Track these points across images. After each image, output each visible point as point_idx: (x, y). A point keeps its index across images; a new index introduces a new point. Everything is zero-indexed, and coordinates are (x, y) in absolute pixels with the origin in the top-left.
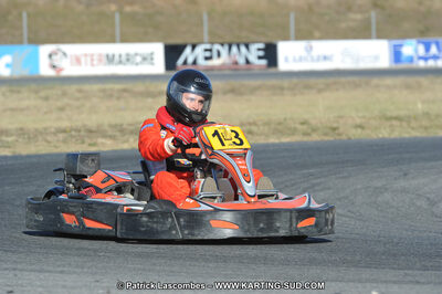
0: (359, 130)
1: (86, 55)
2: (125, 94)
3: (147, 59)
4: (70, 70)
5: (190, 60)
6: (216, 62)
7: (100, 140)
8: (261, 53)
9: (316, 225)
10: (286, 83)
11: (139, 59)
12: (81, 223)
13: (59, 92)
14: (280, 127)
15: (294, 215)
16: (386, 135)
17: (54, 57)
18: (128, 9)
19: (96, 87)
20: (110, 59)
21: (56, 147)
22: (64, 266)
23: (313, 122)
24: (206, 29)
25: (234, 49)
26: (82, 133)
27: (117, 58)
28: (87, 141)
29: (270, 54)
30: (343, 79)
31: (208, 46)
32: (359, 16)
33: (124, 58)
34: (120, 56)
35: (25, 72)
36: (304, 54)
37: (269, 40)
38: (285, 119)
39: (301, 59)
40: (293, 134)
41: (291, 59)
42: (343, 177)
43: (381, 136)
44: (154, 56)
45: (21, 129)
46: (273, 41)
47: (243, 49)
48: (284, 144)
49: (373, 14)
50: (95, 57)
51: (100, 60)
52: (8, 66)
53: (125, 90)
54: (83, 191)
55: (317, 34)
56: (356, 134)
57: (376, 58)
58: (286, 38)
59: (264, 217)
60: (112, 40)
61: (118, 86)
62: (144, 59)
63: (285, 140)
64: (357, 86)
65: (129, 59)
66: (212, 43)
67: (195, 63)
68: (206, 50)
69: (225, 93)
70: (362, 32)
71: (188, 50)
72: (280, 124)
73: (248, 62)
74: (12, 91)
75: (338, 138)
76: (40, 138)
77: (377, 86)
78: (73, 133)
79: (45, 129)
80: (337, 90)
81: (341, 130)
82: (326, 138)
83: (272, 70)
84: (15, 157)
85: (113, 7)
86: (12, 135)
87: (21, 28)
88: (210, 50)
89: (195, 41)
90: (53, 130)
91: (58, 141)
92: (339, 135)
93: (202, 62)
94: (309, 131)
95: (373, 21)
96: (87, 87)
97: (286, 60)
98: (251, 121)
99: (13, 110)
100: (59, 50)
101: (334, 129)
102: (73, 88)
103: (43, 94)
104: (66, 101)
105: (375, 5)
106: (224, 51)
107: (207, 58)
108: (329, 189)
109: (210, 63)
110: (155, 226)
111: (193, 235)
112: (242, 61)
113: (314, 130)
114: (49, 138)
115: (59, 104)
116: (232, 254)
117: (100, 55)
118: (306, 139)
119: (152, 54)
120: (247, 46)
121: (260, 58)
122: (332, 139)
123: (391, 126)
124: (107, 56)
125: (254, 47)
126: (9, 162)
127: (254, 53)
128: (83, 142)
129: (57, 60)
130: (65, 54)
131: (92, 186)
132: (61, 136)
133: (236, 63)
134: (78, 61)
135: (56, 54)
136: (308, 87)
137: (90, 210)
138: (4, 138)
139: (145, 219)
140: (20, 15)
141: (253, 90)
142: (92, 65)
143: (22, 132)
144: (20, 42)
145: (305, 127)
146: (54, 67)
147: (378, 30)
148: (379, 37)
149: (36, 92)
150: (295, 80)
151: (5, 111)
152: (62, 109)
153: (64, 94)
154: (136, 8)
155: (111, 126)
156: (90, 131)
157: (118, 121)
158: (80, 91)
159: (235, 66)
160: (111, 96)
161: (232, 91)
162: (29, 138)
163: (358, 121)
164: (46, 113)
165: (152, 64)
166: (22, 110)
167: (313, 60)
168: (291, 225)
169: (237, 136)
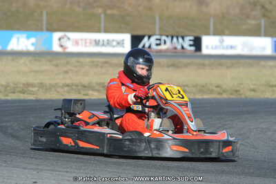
0: (253, 93)
1: (82, 40)
2: (106, 65)
3: (120, 43)
4: (71, 48)
5: (147, 45)
6: (163, 47)
7: (90, 92)
8: (192, 43)
9: (232, 151)
10: (207, 61)
11: (115, 43)
12: (76, 144)
13: (65, 62)
14: (202, 89)
15: (221, 144)
16: (270, 97)
17: (62, 40)
18: (109, 12)
19: (88, 59)
20: (97, 43)
21: (62, 95)
22: (68, 168)
23: (224, 86)
24: (157, 26)
25: (175, 39)
26: (79, 87)
27: (101, 42)
28: (83, 92)
29: (197, 43)
30: (242, 61)
31: (158, 37)
32: (253, 22)
33: (105, 43)
34: (103, 41)
35: (44, 48)
36: (218, 44)
37: (196, 35)
38: (206, 84)
39: (216, 47)
40: (211, 93)
41: (210, 47)
42: (242, 121)
43: (266, 96)
44: (125, 42)
45: (41, 83)
46: (199, 35)
47: (180, 39)
48: (205, 99)
49: (263, 21)
50: (88, 41)
51: (91, 43)
52: (33, 44)
53: (106, 62)
54: (77, 123)
55: (227, 32)
56: (251, 95)
57: (264, 48)
58: (208, 34)
59: (204, 145)
60: (99, 31)
61: (101, 60)
62: (118, 43)
63: (206, 96)
64: (251, 65)
65: (109, 43)
66: (161, 35)
67: (150, 47)
68: (157, 39)
69: (168, 66)
70: (255, 32)
71: (146, 39)
72: (203, 86)
73: (183, 48)
74: (35, 60)
75: (239, 97)
76: (53, 90)
77: (264, 66)
78: (74, 87)
79: (57, 84)
80: (239, 67)
81: (241, 92)
82: (232, 97)
83: (198, 53)
84: (38, 101)
85: (100, 10)
86: (35, 87)
87: (42, 21)
88: (160, 40)
89: (150, 33)
90: (61, 85)
91: (64, 91)
92: (240, 95)
93: (154, 46)
94: (221, 92)
95: (263, 25)
96: (82, 59)
97: (207, 47)
98: (185, 84)
99: (36, 72)
100: (65, 36)
101: (237, 91)
102: (74, 60)
103: (54, 63)
104: (69, 67)
105: (264, 16)
106: (168, 40)
107: (157, 45)
108: (234, 128)
109: (159, 47)
110: (134, 147)
111: (159, 154)
112: (179, 47)
113: (224, 91)
114: (59, 90)
115: (65, 69)
116: (173, 165)
117: (91, 40)
118: (219, 96)
119: (123, 40)
120: (183, 38)
121: (190, 45)
122: (235, 97)
123: (273, 91)
124: (95, 40)
125: (187, 39)
126: (33, 104)
127: (187, 43)
128: (80, 93)
129: (64, 42)
130: (69, 39)
131: (82, 120)
132: (66, 89)
133: (176, 48)
134: (77, 43)
135: (63, 38)
136: (221, 65)
137: (83, 136)
138: (31, 89)
139: (127, 143)
140: (42, 13)
141: (186, 65)
142: (86, 46)
143: (41, 85)
144: (41, 30)
145: (219, 89)
146: (62, 46)
147: (265, 31)
148: (266, 35)
149: (51, 61)
150: (212, 60)
151: (31, 72)
152: (66, 72)
153: (68, 63)
154: (115, 12)
155: (97, 84)
156: (85, 86)
157: (102, 81)
158: (78, 62)
159: (175, 50)
160: (97, 66)
161: (173, 65)
162: (46, 89)
163: (252, 87)
164: (56, 74)
165: (123, 47)
166: (41, 72)
167: (223, 48)
168: (219, 150)
169: (179, 93)
